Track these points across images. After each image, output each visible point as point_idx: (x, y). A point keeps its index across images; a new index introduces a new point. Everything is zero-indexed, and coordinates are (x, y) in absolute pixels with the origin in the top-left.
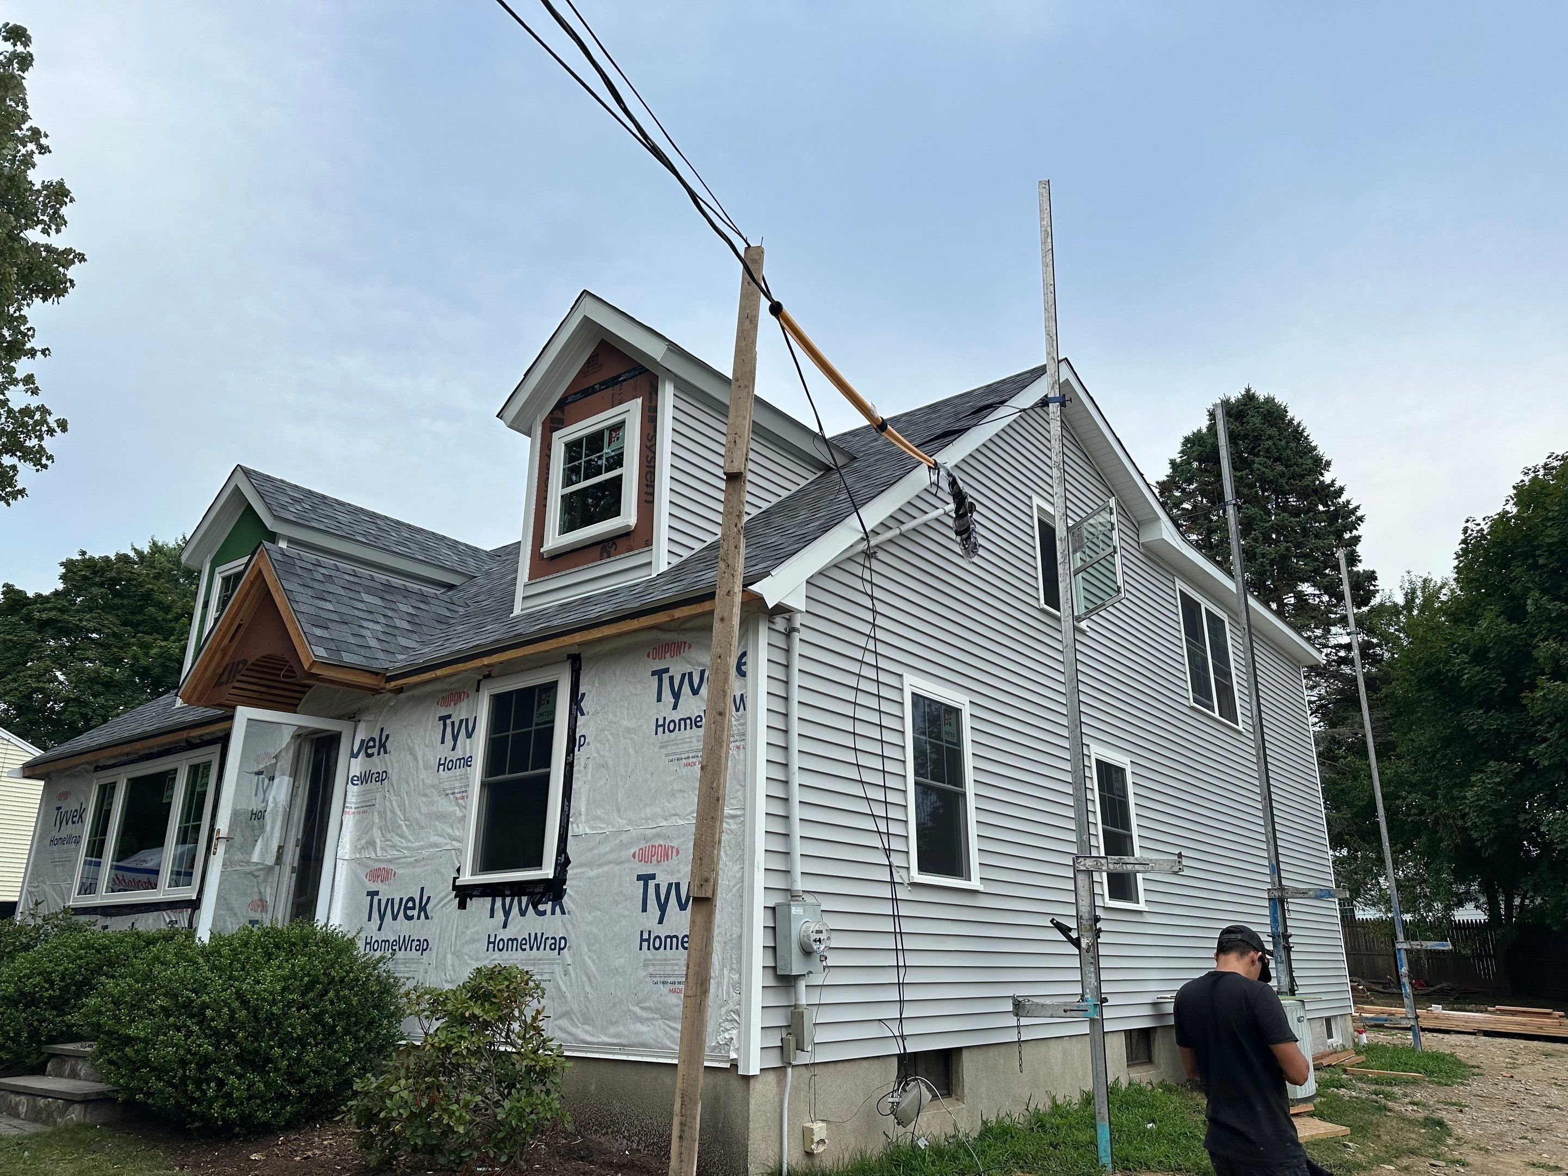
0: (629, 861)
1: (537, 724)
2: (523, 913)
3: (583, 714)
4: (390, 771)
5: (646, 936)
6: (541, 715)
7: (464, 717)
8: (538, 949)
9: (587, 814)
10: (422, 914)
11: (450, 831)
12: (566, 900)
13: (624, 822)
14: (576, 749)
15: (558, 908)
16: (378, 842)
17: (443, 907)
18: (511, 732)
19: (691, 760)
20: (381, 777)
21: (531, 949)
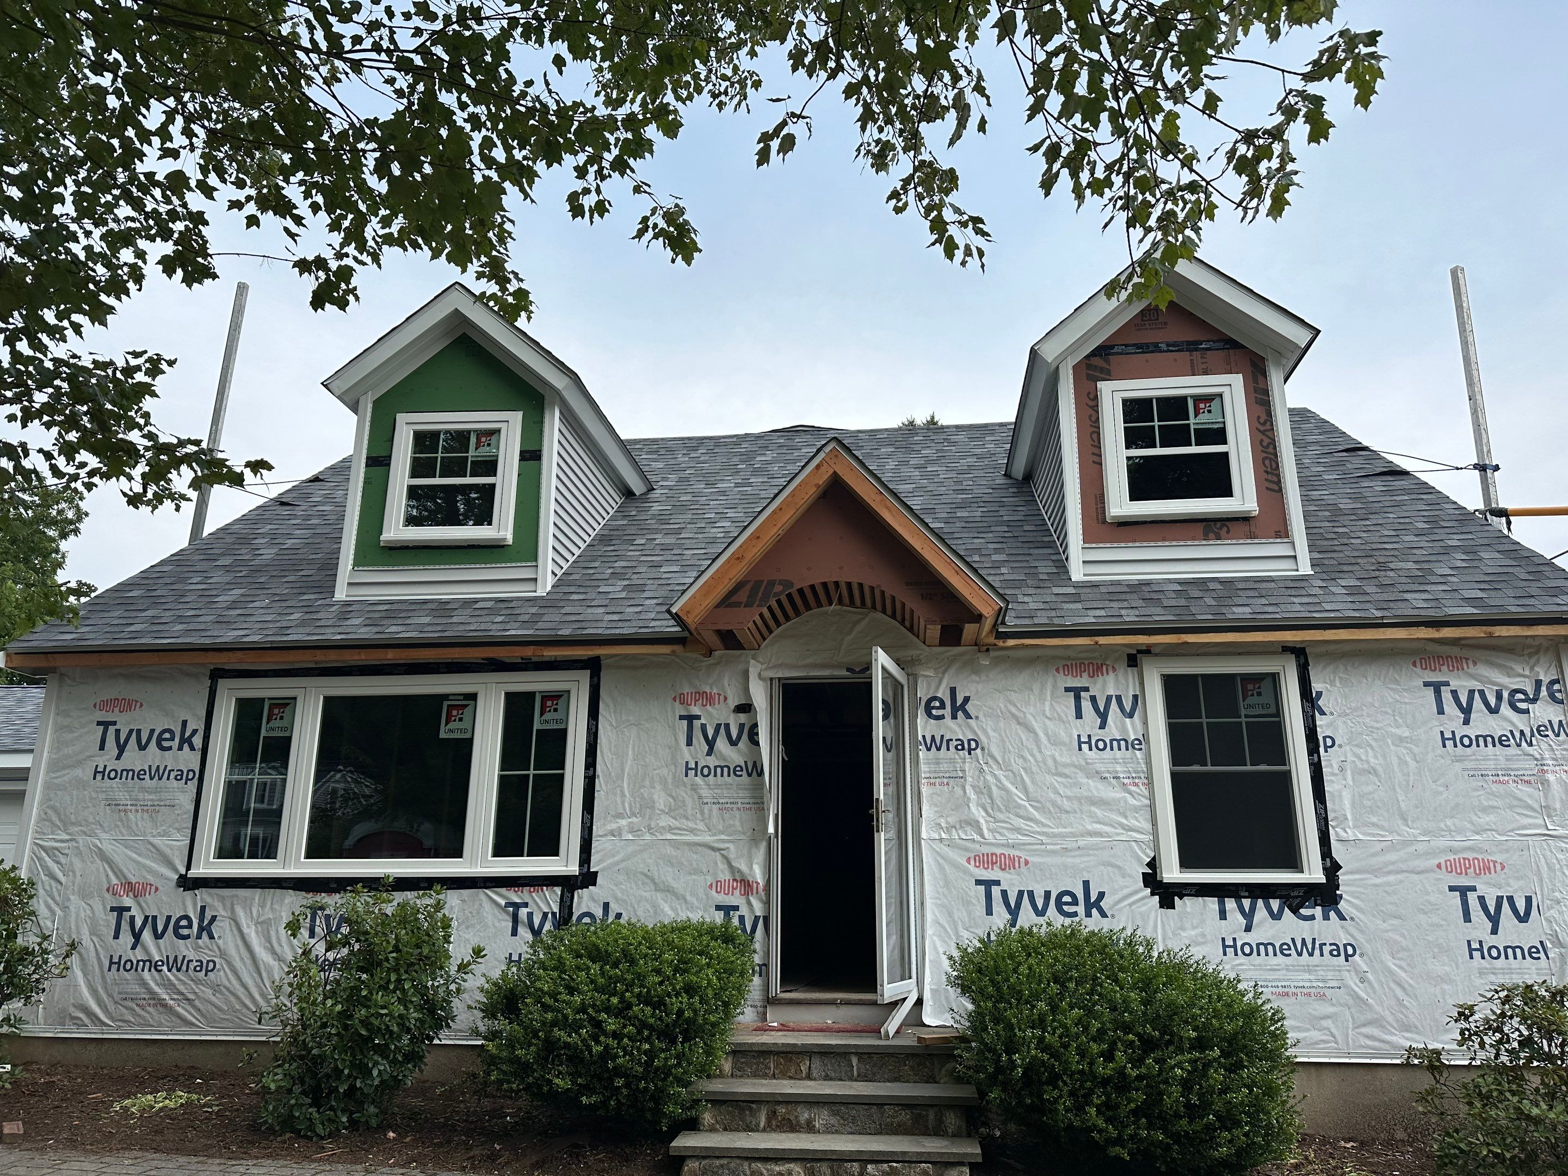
0: (1433, 871)
1: (1246, 716)
2: (1276, 916)
3: (1322, 713)
4: (983, 738)
5: (1475, 945)
6: (1250, 706)
7: (1111, 692)
8: (1311, 954)
9: (1355, 819)
10: (1094, 911)
11: (1124, 821)
12: (1342, 905)
13: (1416, 832)
14: (1322, 750)
15: (1332, 914)
16: (982, 821)
17: (1130, 905)
18: (1204, 720)
19: (1501, 778)
20: (969, 746)
21: (1300, 954)
